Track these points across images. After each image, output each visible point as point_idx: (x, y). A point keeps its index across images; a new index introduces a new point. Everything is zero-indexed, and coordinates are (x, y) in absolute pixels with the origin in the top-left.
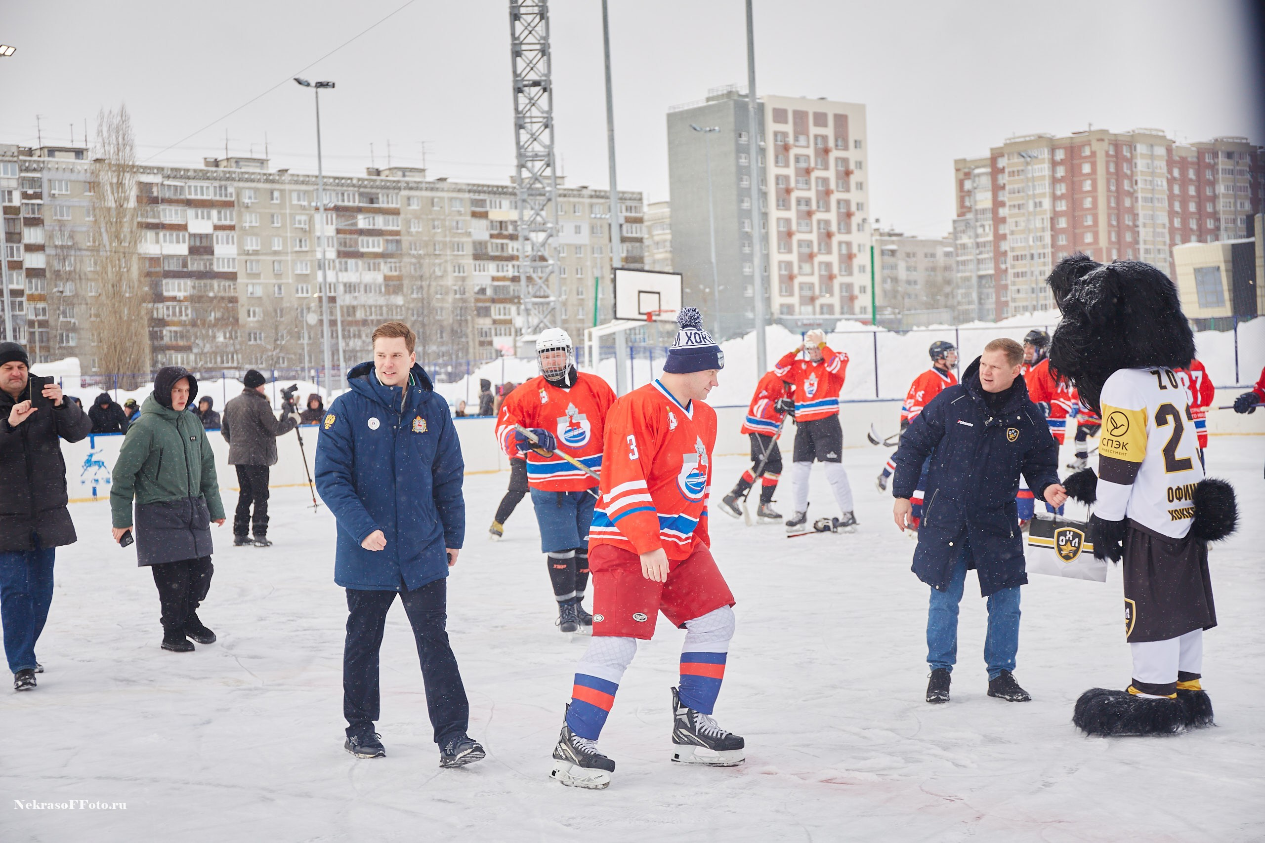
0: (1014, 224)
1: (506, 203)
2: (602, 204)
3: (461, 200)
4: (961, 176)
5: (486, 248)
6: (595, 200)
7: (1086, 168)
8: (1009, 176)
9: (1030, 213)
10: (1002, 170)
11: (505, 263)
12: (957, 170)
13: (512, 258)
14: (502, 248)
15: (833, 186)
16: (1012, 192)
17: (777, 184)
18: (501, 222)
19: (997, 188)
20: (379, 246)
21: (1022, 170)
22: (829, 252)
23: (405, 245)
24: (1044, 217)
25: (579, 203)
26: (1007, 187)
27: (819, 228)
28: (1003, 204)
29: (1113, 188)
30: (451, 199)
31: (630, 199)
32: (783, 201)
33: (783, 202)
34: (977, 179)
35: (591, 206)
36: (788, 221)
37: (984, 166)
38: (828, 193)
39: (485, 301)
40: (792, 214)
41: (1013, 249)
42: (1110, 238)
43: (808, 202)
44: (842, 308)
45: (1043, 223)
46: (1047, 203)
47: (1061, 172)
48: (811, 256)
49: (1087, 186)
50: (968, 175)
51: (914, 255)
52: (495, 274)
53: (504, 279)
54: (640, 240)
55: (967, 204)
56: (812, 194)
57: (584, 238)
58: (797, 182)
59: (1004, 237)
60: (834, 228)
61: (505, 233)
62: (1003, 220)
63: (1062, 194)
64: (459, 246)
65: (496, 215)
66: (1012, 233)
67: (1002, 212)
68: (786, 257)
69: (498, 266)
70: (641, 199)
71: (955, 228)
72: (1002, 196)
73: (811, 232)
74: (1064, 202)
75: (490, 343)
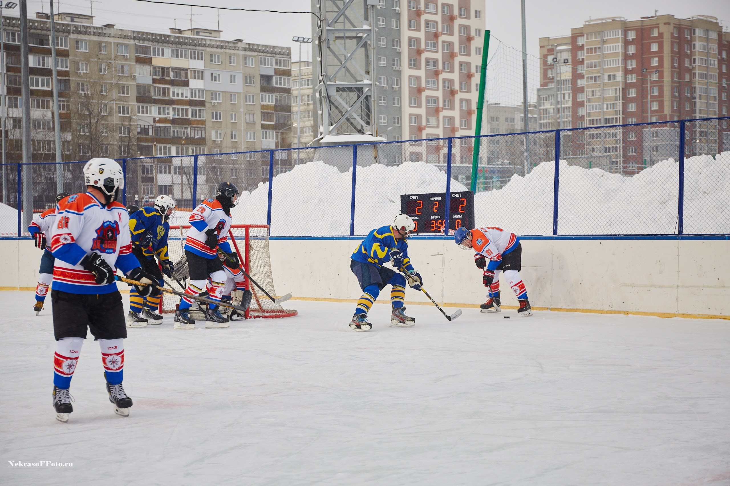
0: (591, 94)
1: (168, 51)
2: (255, 56)
3: (127, 46)
4: (545, 52)
5: (149, 92)
6: (248, 53)
7: (654, 47)
8: (588, 53)
9: (604, 85)
10: (582, 47)
11: (167, 106)
12: (542, 47)
13: (172, 102)
14: (164, 94)
15: (456, 50)
16: (590, 66)
17: (410, 45)
18: (163, 68)
19: (577, 63)
20: (48, 85)
21: (599, 48)
22: (452, 108)
23: (73, 86)
24: (618, 87)
25: (234, 54)
26: (585, 62)
27: (444, 87)
28: (582, 76)
29: (676, 65)
30: (117, 45)
31: (280, 53)
32: (414, 61)
33: (414, 63)
34: (559, 54)
35: (245, 58)
36: (418, 79)
37: (565, 44)
38: (452, 55)
39: (147, 140)
40: (421, 73)
41: (589, 115)
42: (672, 107)
43: (435, 62)
44: (462, 158)
45: (616, 93)
46: (619, 76)
47: (632, 50)
48: (437, 111)
49: (655, 62)
50: (551, 51)
51: (497, 119)
52: (158, 117)
53: (165, 121)
54: (288, 91)
55: (550, 75)
56: (439, 56)
57: (238, 86)
58: (426, 44)
59: (582, 104)
60: (457, 87)
61: (167, 78)
62: (582, 90)
63: (633, 68)
64: (123, 89)
65: (158, 61)
66: (589, 101)
67: (580, 83)
68: (416, 111)
69: (160, 108)
70: (289, 54)
71: (539, 96)
72: (581, 69)
73: (437, 90)
74: (634, 76)
75: (151, 180)
